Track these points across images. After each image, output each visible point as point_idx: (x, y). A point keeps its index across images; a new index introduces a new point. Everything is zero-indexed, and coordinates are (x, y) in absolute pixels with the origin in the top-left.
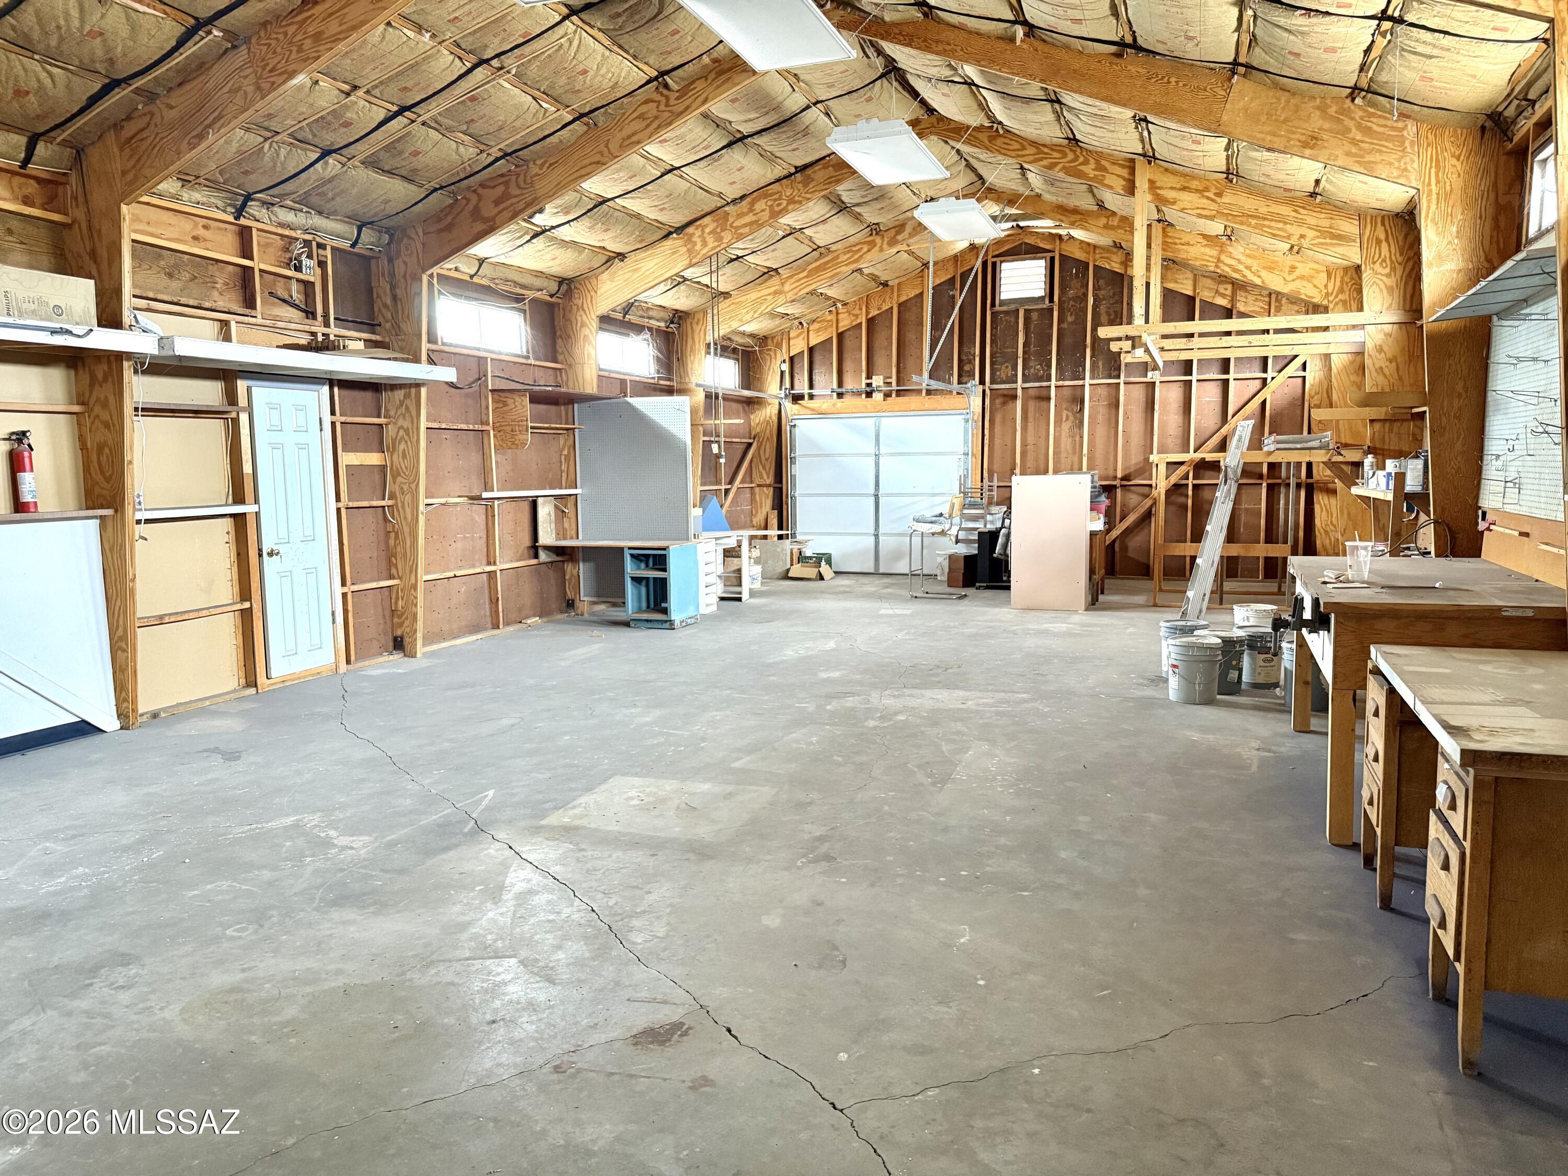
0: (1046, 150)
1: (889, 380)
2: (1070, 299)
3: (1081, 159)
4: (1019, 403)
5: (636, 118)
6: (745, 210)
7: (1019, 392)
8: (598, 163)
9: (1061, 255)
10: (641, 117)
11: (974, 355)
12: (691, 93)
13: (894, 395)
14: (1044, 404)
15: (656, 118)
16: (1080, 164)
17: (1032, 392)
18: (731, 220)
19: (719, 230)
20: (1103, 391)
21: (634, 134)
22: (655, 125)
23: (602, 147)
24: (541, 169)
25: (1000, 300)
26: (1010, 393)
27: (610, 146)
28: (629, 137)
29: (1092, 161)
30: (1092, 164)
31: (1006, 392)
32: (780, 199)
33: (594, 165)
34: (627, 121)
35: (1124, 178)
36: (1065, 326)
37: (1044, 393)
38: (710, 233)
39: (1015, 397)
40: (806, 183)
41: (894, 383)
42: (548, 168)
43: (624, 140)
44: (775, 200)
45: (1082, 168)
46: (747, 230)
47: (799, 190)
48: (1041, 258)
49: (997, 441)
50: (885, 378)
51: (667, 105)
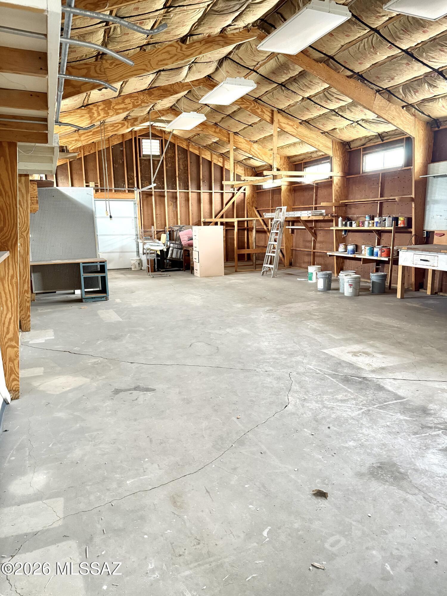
0: (245, 101)
1: (97, 184)
2: (169, 157)
3: (257, 107)
4: (153, 197)
5: (165, 53)
6: (120, 102)
7: (153, 193)
8: (144, 70)
9: (165, 139)
10: (168, 52)
11: (133, 176)
12: (193, 48)
13: (100, 191)
14: (162, 198)
15: (176, 55)
16: (256, 109)
17: (157, 193)
18: (113, 105)
19: (106, 109)
20: (183, 194)
21: (164, 60)
22: (175, 58)
23: (147, 63)
24: (110, 65)
25: (143, 155)
26: (149, 193)
27: (151, 62)
28: (161, 61)
29: (260, 108)
30: (260, 110)
31: (147, 193)
32: (137, 99)
33: (142, 71)
34: (160, 53)
35: (270, 117)
36: (168, 168)
37: (162, 194)
38: (102, 110)
39: (152, 195)
40: (150, 96)
41: (99, 186)
42: (115, 66)
43: (159, 61)
44: (135, 100)
45: (256, 110)
46: (121, 111)
47: (147, 97)
48: (157, 140)
49: (146, 213)
50: (95, 183)
51: (181, 50)
